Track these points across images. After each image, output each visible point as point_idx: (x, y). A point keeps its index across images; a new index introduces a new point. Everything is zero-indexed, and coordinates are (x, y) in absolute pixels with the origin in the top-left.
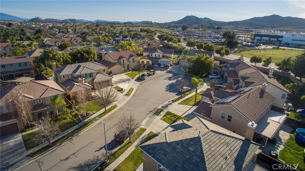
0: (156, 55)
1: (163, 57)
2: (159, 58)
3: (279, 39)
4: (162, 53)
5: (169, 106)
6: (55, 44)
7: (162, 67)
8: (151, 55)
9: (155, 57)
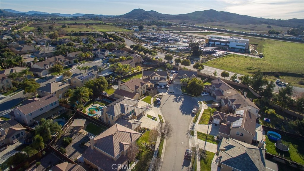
0: (155, 78)
1: (161, 79)
2: (158, 81)
3: (227, 44)
4: (159, 76)
5: (194, 127)
6: (45, 68)
7: (162, 89)
8: (151, 78)
9: (154, 79)
